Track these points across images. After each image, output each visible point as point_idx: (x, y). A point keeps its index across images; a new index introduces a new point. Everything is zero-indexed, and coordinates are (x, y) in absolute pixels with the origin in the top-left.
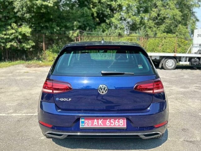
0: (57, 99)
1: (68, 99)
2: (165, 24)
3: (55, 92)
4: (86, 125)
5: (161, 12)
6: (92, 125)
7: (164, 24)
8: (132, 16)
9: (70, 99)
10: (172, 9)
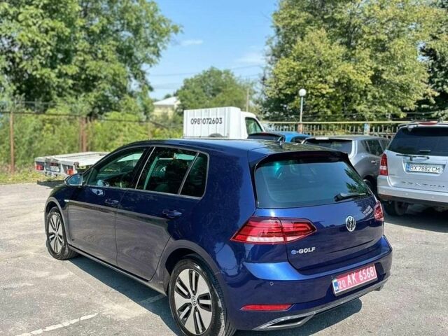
0: (294, 252)
1: (311, 249)
2: (98, 91)
3: (289, 239)
4: (340, 288)
5: (87, 65)
6: (347, 287)
7: (95, 90)
8: (39, 67)
9: (313, 249)
10: (111, 62)
